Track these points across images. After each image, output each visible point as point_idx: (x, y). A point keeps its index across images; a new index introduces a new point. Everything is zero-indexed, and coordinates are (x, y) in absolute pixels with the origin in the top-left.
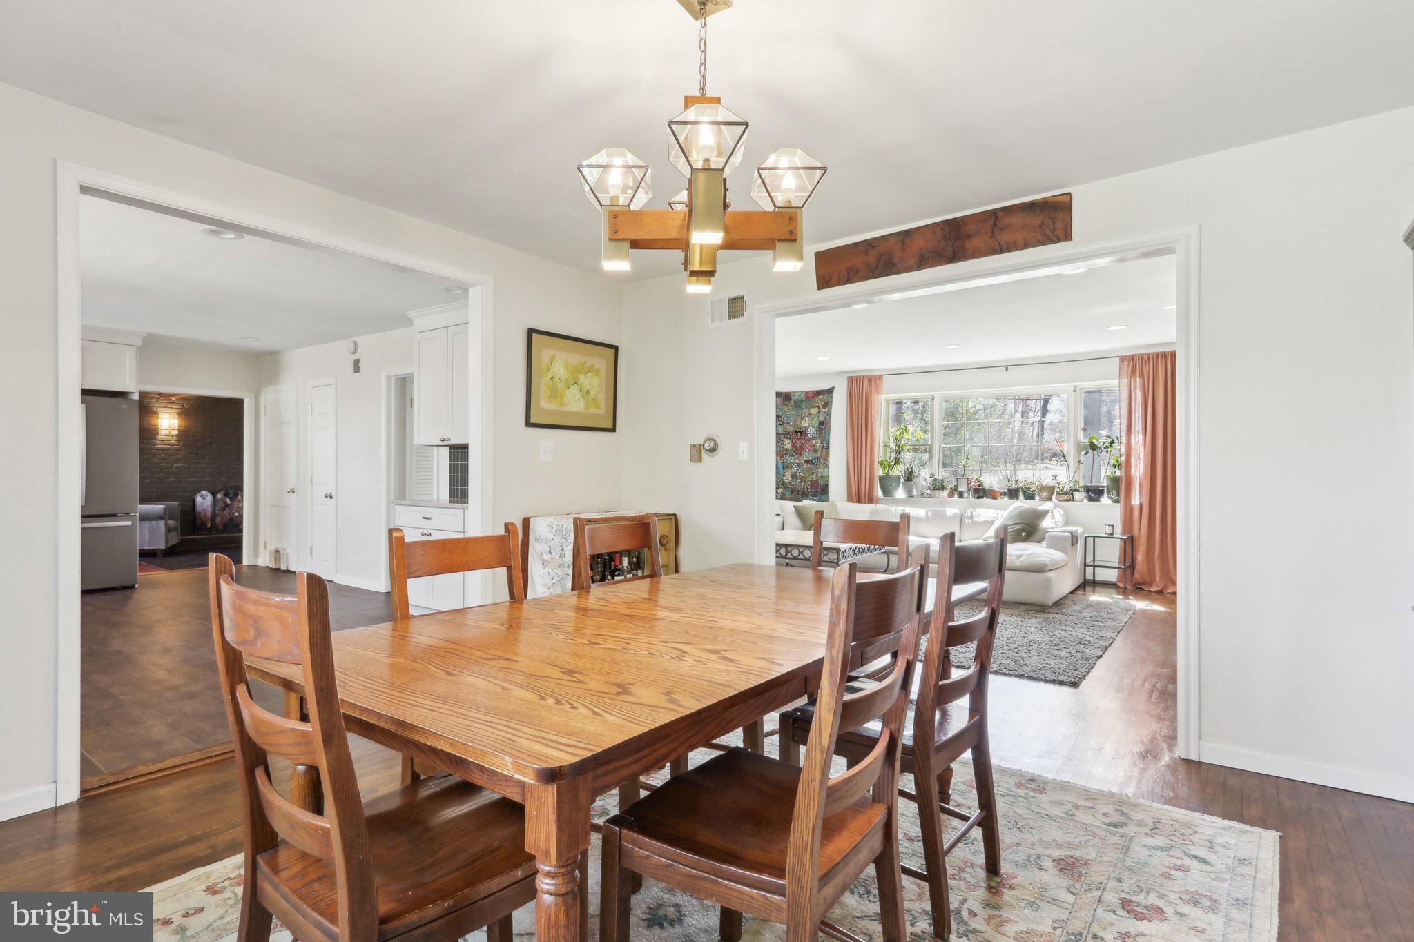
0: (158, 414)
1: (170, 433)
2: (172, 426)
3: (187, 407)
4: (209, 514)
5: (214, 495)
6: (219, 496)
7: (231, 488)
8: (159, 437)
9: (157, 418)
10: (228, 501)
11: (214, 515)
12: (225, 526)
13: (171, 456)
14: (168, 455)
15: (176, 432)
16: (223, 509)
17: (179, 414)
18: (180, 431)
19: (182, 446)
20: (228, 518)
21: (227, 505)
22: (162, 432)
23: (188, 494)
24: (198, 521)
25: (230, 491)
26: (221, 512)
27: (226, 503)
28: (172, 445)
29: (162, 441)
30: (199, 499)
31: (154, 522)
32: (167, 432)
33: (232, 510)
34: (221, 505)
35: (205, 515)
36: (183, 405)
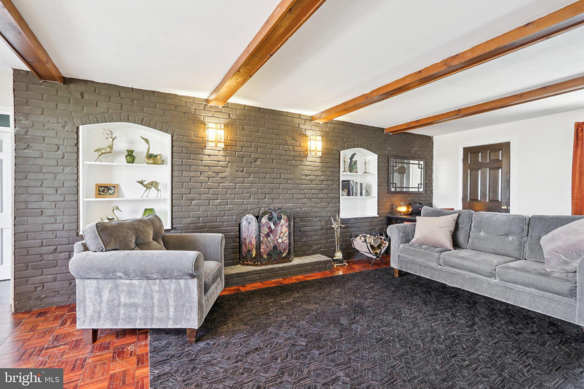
0: (205, 124)
1: (216, 146)
2: (219, 138)
3: (233, 117)
4: (254, 242)
5: (258, 218)
6: (264, 220)
7: (275, 211)
8: (206, 152)
9: (204, 130)
10: (273, 227)
11: (259, 243)
12: (269, 255)
13: (218, 173)
14: (215, 172)
15: (222, 145)
16: (268, 235)
17: (226, 125)
18: (227, 146)
19: (229, 162)
20: (272, 246)
21: (271, 231)
22: (210, 145)
23: (234, 217)
24: (244, 249)
25: (275, 215)
26: (265, 239)
27: (270, 228)
28: (219, 161)
29: (209, 155)
30: (244, 223)
31: (182, 282)
32: (213, 144)
33: (276, 235)
34: (265, 230)
35: (250, 243)
36: (229, 114)
